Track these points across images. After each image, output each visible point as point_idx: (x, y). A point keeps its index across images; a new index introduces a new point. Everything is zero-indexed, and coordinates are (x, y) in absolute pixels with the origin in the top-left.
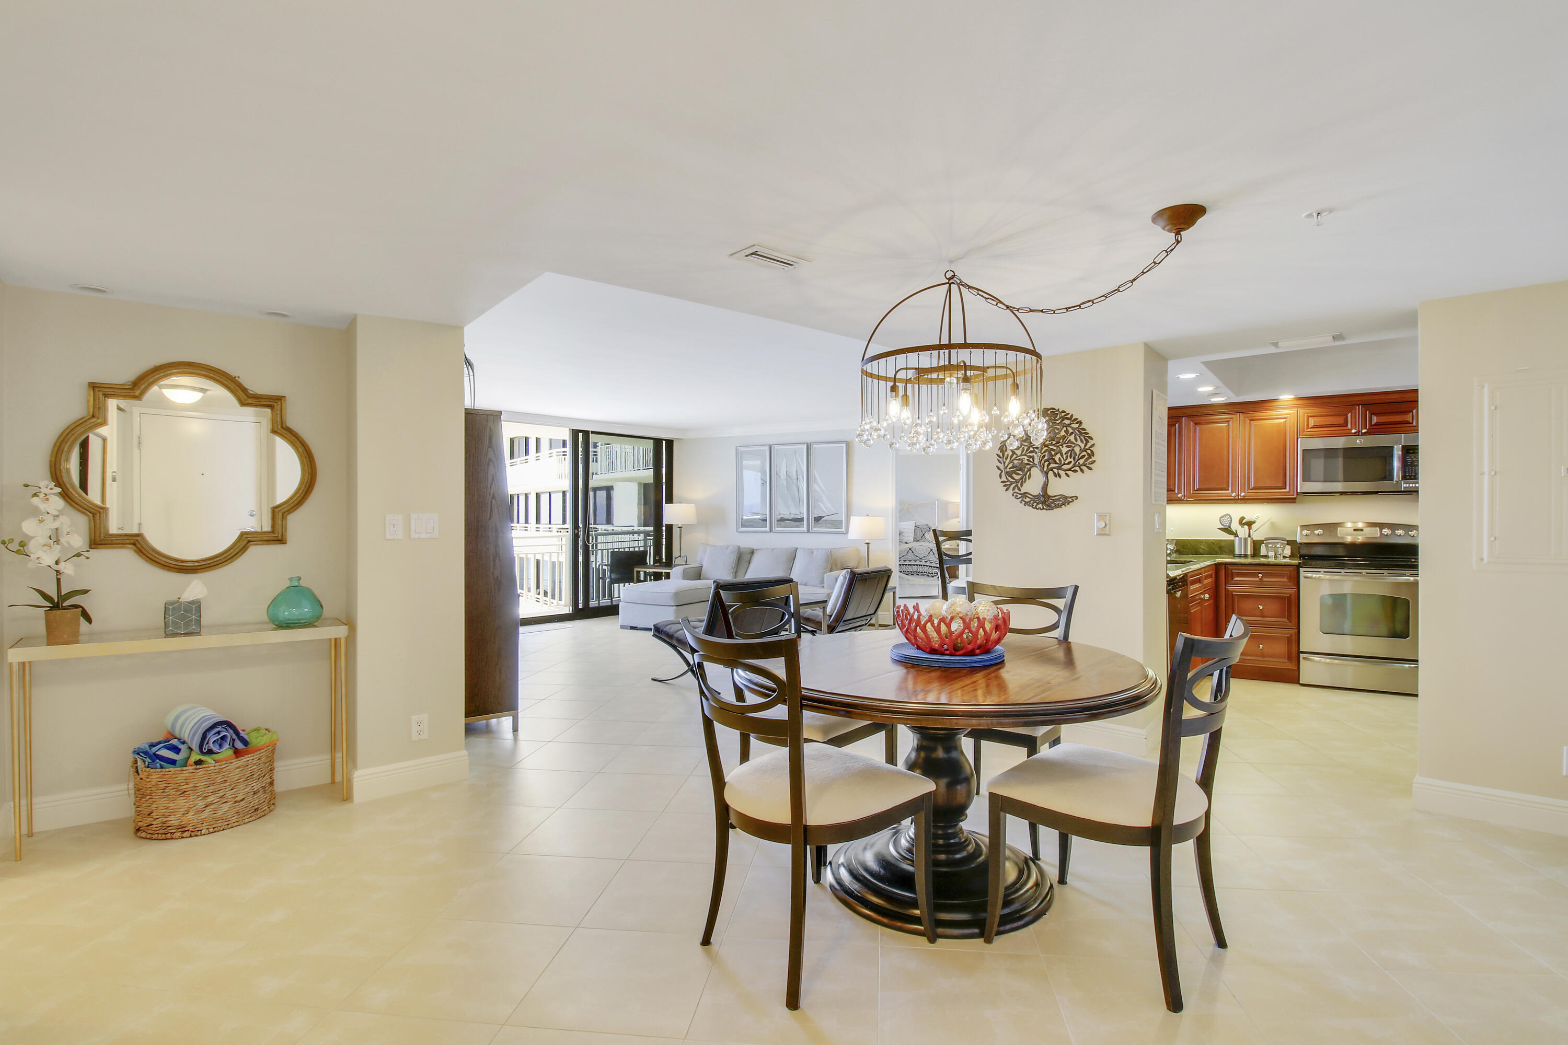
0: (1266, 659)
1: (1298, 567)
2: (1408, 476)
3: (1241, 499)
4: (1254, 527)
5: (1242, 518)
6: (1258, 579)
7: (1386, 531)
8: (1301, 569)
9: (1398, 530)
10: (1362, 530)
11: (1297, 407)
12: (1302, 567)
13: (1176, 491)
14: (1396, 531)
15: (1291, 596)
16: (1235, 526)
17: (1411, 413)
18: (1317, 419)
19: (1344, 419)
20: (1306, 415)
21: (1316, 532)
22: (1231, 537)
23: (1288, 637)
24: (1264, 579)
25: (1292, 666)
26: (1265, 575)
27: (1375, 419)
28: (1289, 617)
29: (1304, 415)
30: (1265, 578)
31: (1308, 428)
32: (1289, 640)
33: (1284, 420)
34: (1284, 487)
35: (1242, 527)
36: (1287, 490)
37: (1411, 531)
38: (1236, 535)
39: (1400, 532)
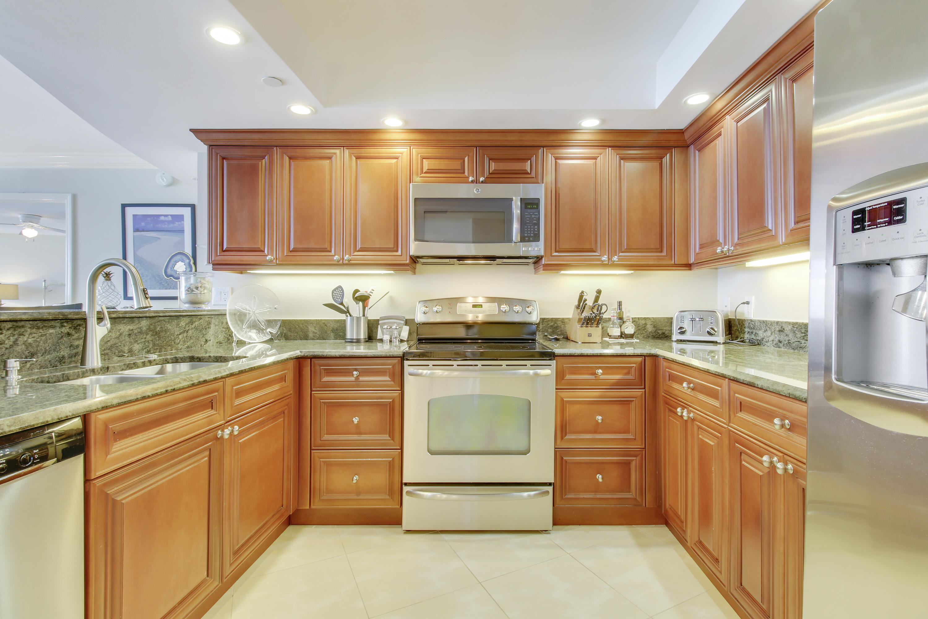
0: (361, 497)
1: (403, 357)
2: (527, 237)
3: (346, 264)
4: (371, 302)
5: (356, 291)
6: (353, 379)
7: (504, 307)
8: (406, 363)
9: (516, 306)
10: (481, 306)
11: (410, 143)
12: (407, 360)
13: (266, 252)
14: (514, 307)
15: (393, 401)
16: (348, 300)
17: (529, 161)
18: (432, 161)
19: (461, 163)
20: (419, 155)
21: (435, 309)
22: (342, 317)
23: (390, 462)
24: (361, 379)
25: (392, 505)
26: (363, 373)
27: (493, 166)
28: (392, 435)
29: (418, 155)
30: (362, 376)
31: (422, 172)
32: (391, 465)
33: (396, 160)
34: (395, 249)
35: (357, 304)
36: (399, 253)
37: (528, 307)
38: (347, 312)
39: (517, 308)
